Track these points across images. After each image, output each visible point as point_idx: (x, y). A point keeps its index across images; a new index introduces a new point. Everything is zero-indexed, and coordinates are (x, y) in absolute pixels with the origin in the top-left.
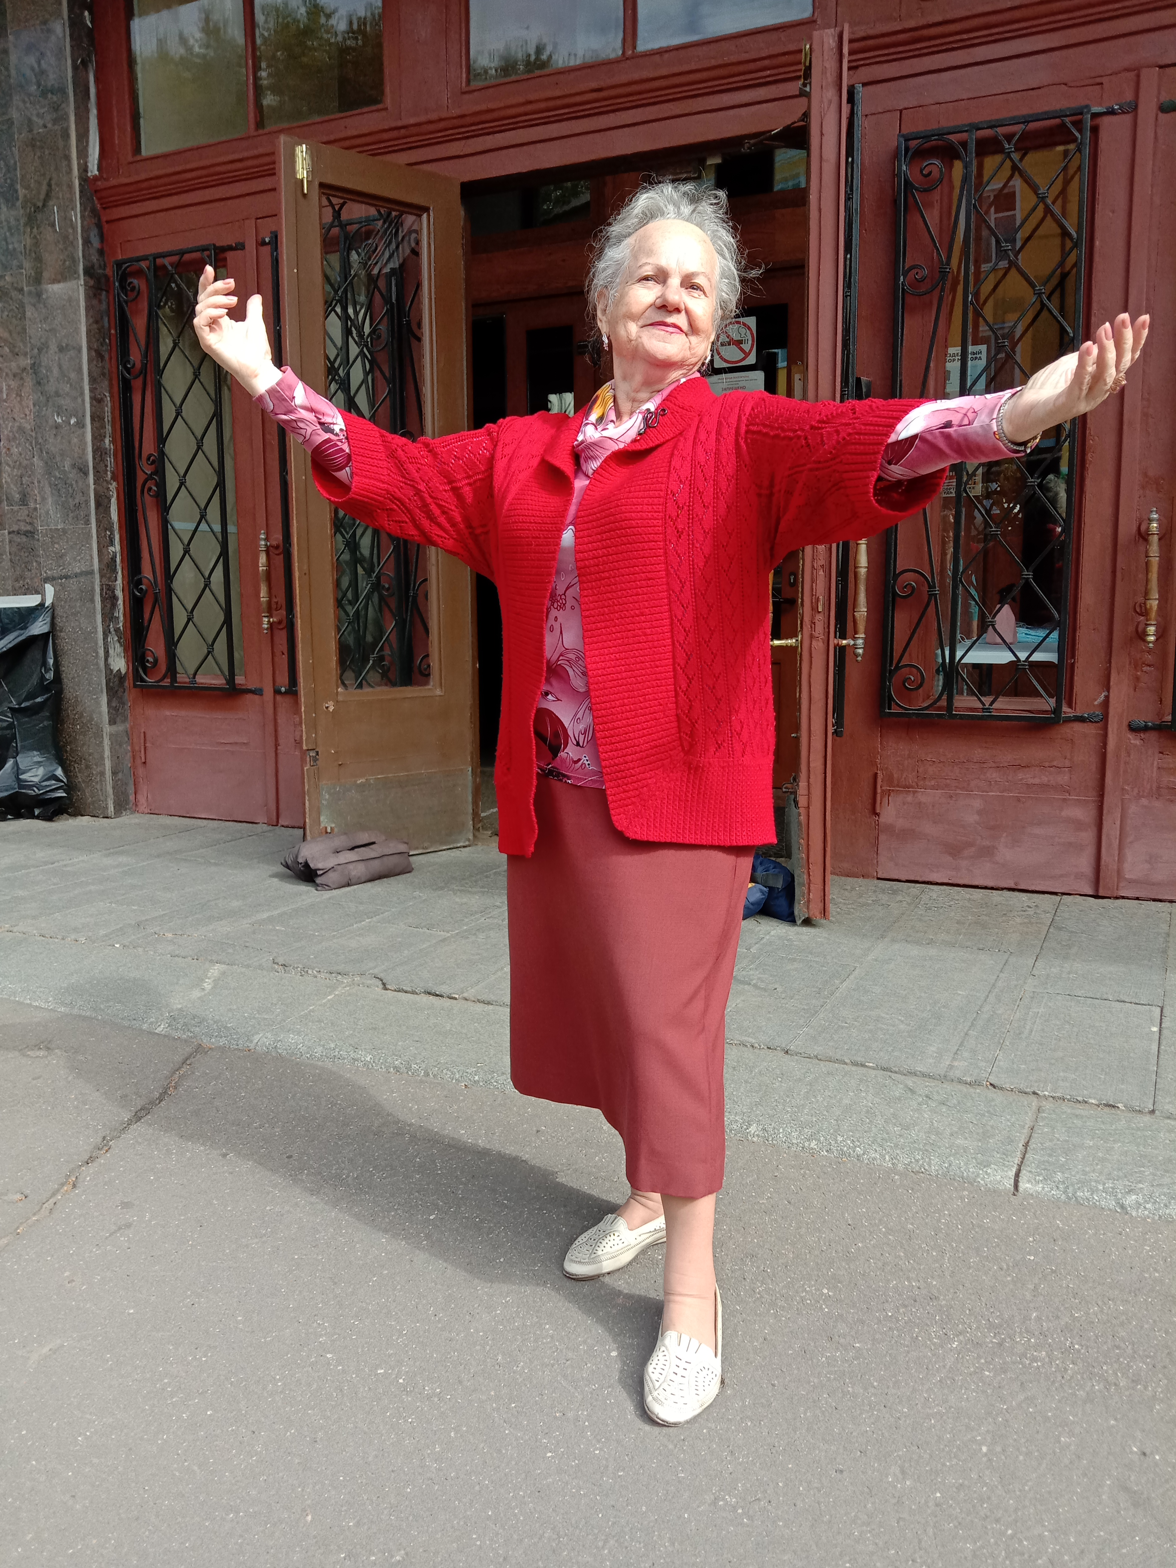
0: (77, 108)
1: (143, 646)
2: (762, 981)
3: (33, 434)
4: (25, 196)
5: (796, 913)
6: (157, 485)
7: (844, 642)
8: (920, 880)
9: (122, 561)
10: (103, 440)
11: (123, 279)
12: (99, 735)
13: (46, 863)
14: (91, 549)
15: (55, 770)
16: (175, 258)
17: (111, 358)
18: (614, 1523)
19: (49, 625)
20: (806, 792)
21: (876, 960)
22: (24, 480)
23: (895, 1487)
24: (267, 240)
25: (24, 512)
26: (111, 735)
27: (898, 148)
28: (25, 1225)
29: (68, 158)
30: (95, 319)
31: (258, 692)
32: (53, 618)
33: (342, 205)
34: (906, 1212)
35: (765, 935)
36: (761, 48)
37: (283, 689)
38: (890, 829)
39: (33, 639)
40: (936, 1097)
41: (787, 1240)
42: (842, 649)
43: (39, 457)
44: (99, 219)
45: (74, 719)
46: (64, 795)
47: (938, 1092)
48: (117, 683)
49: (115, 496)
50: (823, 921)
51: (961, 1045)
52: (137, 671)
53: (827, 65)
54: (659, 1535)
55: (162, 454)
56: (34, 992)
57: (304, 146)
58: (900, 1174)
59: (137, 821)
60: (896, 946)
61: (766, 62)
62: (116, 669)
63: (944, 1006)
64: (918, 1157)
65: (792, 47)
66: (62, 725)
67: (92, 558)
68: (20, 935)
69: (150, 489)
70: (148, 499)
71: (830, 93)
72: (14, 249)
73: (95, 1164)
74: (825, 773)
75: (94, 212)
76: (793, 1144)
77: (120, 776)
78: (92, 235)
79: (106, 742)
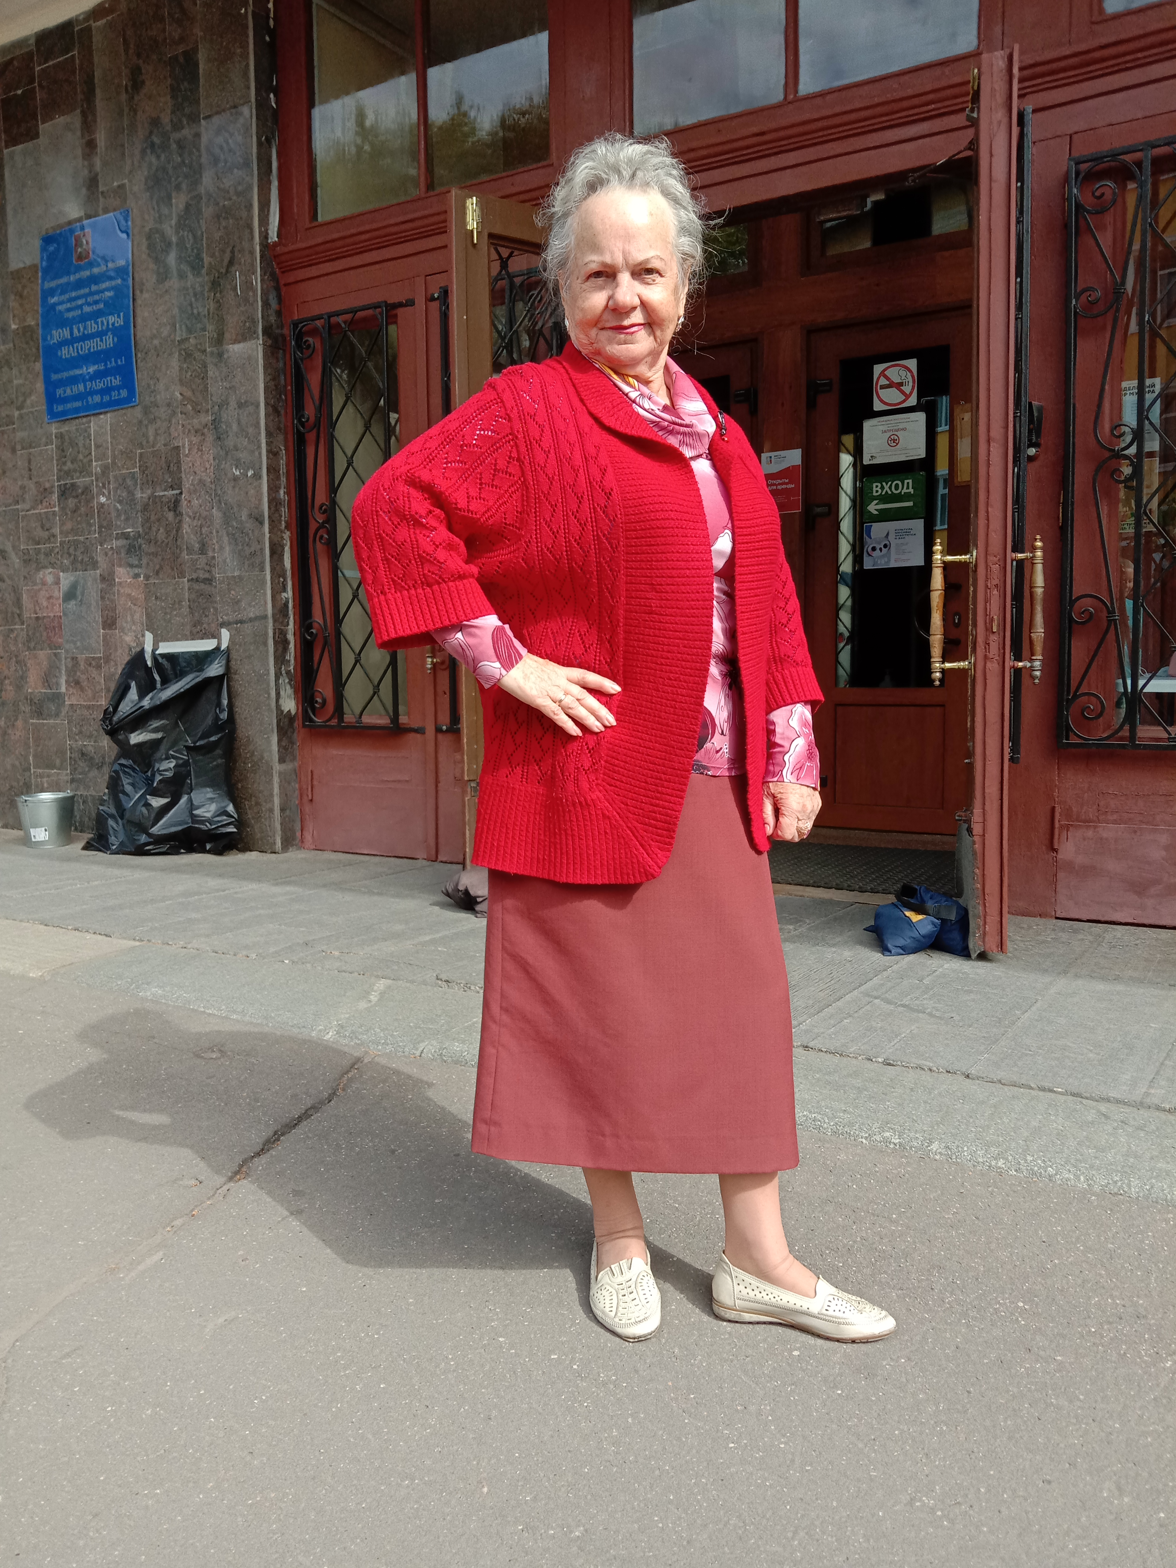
0: (260, 180)
1: (313, 688)
2: (937, 1010)
3: (213, 486)
4: (210, 263)
5: (971, 946)
6: (328, 533)
7: (1020, 664)
8: (1103, 919)
9: (294, 607)
10: (278, 491)
11: (299, 337)
12: (269, 772)
13: (218, 891)
14: (265, 594)
15: (226, 807)
16: (348, 317)
17: (286, 413)
18: (803, 1516)
19: (224, 667)
20: (981, 820)
21: (1059, 994)
22: (204, 530)
23: (1112, 1503)
24: (436, 295)
25: (202, 561)
26: (280, 773)
27: (1067, 173)
28: (200, 1208)
29: (250, 227)
30: (272, 374)
31: (420, 731)
32: (228, 661)
33: (511, 255)
34: (1105, 1232)
35: (938, 967)
36: (926, 82)
37: (444, 728)
38: (1070, 866)
39: (209, 681)
40: (1132, 1122)
41: (977, 1254)
42: (1018, 672)
43: (218, 508)
44: (278, 282)
45: (246, 758)
46: (235, 830)
47: (1134, 1118)
48: (287, 723)
49: (289, 544)
50: (1001, 956)
51: (1157, 1073)
52: (307, 711)
53: (997, 87)
54: (852, 1530)
55: (334, 503)
56: (208, 1001)
57: (474, 198)
58: (1097, 1195)
59: (303, 856)
60: (1080, 982)
61: (931, 97)
62: (286, 710)
63: (1135, 1038)
64: (1116, 1178)
65: (957, 80)
66: (235, 761)
67: (266, 603)
68: (194, 951)
69: (321, 537)
70: (319, 545)
71: (1000, 115)
72: (199, 314)
73: (268, 1155)
74: (1002, 799)
75: (274, 277)
76: (978, 1163)
77: (288, 812)
78: (271, 297)
79: (276, 780)
